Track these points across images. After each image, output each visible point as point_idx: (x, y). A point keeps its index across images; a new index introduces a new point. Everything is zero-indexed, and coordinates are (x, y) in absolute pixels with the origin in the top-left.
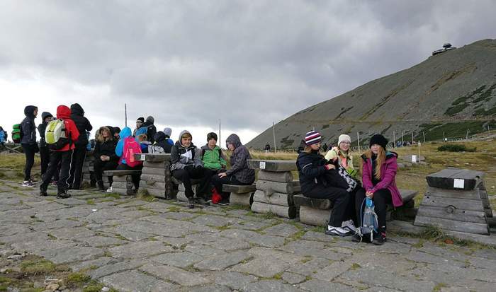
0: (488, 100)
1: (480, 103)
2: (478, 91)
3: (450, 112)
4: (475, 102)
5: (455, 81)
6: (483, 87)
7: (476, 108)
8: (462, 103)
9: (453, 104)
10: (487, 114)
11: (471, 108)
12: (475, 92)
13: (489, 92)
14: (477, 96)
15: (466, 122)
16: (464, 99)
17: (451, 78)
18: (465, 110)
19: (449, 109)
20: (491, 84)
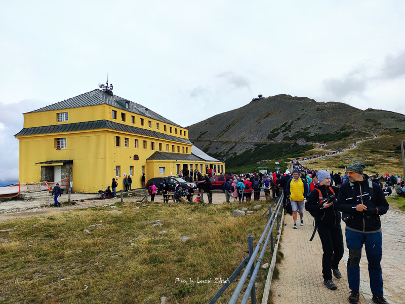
0: (290, 131)
1: (286, 133)
2: (284, 125)
3: (270, 137)
4: (283, 132)
5: (269, 119)
6: (286, 123)
7: (284, 135)
8: (275, 132)
9: (271, 133)
10: (291, 139)
11: (281, 136)
12: (282, 126)
13: (290, 126)
14: (283, 128)
15: (280, 143)
16: (276, 130)
17: (267, 116)
18: (278, 137)
19: (269, 135)
20: (290, 121)
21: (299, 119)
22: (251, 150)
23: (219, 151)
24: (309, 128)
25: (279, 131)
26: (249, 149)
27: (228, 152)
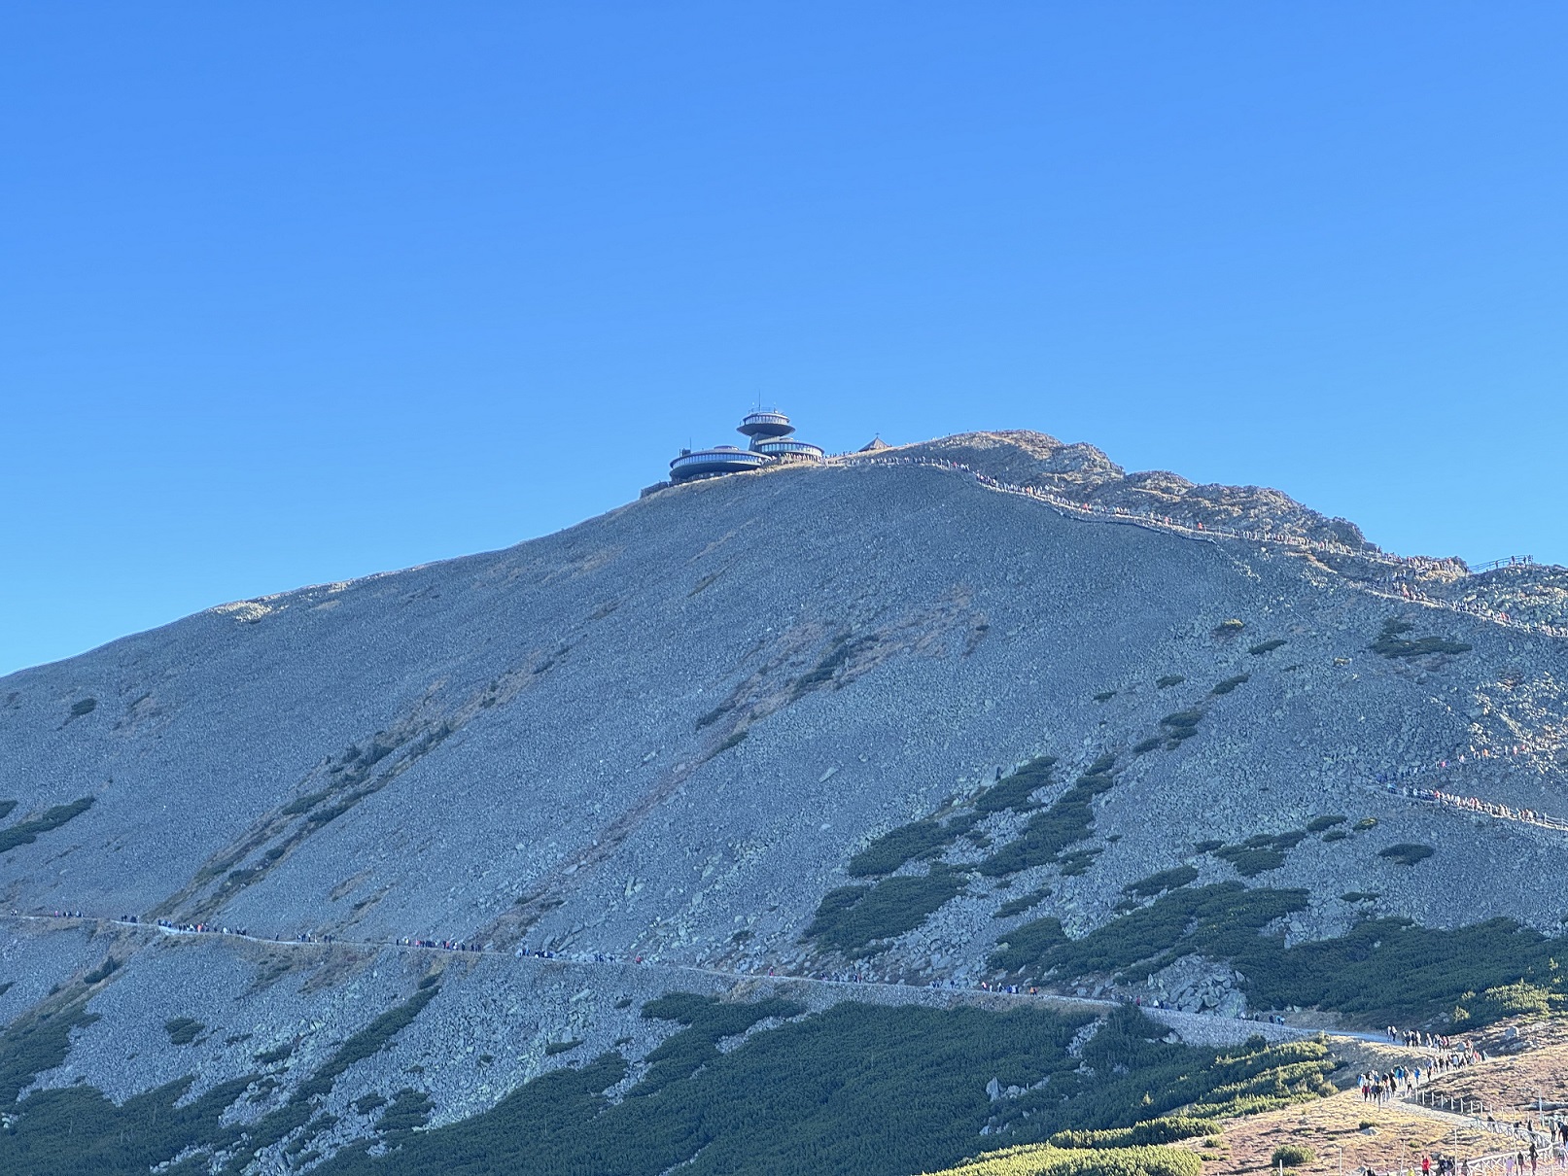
0: (1078, 866)
1: (1026, 881)
2: (1010, 795)
4: (999, 868)
6: (1039, 773)
7: (1011, 910)
8: (912, 869)
9: (858, 869)
12: (990, 803)
14: (1005, 828)
16: (922, 839)
18: (943, 921)
19: (836, 902)
20: (1085, 752)
21: (1184, 727)
22: (611, 1067)
23: (207, 1069)
24: (1290, 840)
25: (957, 854)
26: (584, 1057)
27: (323, 1080)
